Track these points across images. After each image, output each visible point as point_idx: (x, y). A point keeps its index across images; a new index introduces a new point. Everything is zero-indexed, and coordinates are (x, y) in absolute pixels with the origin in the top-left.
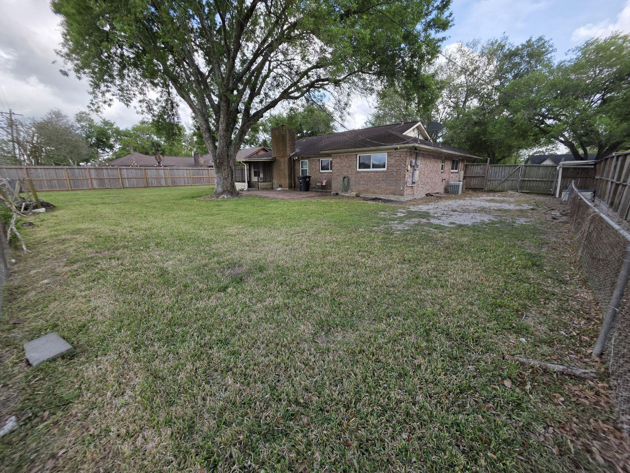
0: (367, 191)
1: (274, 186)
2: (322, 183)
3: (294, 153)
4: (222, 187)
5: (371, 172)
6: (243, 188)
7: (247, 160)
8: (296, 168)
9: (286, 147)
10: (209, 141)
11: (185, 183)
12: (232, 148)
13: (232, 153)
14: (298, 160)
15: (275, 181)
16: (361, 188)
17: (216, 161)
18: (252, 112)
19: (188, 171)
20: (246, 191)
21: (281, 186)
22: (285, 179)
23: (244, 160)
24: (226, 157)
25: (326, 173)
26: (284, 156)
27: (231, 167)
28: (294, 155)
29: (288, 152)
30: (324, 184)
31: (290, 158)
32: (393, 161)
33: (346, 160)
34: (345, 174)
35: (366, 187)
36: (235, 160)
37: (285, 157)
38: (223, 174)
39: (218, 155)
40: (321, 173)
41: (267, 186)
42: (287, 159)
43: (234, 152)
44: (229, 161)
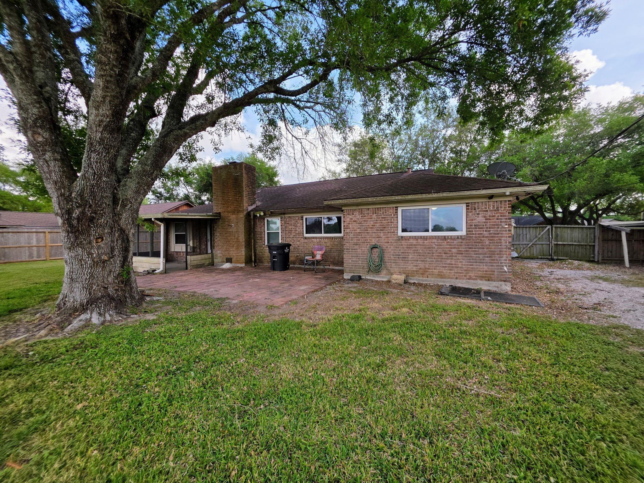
0: (424, 272)
1: (215, 261)
2: (314, 256)
3: (254, 206)
4: (89, 288)
5: (432, 237)
6: (153, 267)
7: (166, 216)
8: (258, 229)
9: (242, 196)
10: (48, 155)
11: (31, 255)
12: (131, 184)
13: (130, 193)
14: (262, 218)
15: (219, 253)
16: (410, 267)
17: (69, 212)
18: (189, 113)
19: (42, 235)
20: (161, 273)
21: (229, 260)
22: (237, 248)
23: (160, 216)
24: (108, 201)
25: (316, 238)
26: (237, 211)
27: (122, 231)
28: (255, 210)
29: (245, 204)
30: (318, 257)
31: (248, 214)
32: (480, 219)
33: (374, 216)
34: (374, 242)
35: (422, 265)
36: (137, 211)
37: (239, 212)
38: (95, 252)
39: (81, 195)
40: (305, 238)
41: (203, 262)
42: (242, 215)
43: (137, 192)
44: (116, 216)
